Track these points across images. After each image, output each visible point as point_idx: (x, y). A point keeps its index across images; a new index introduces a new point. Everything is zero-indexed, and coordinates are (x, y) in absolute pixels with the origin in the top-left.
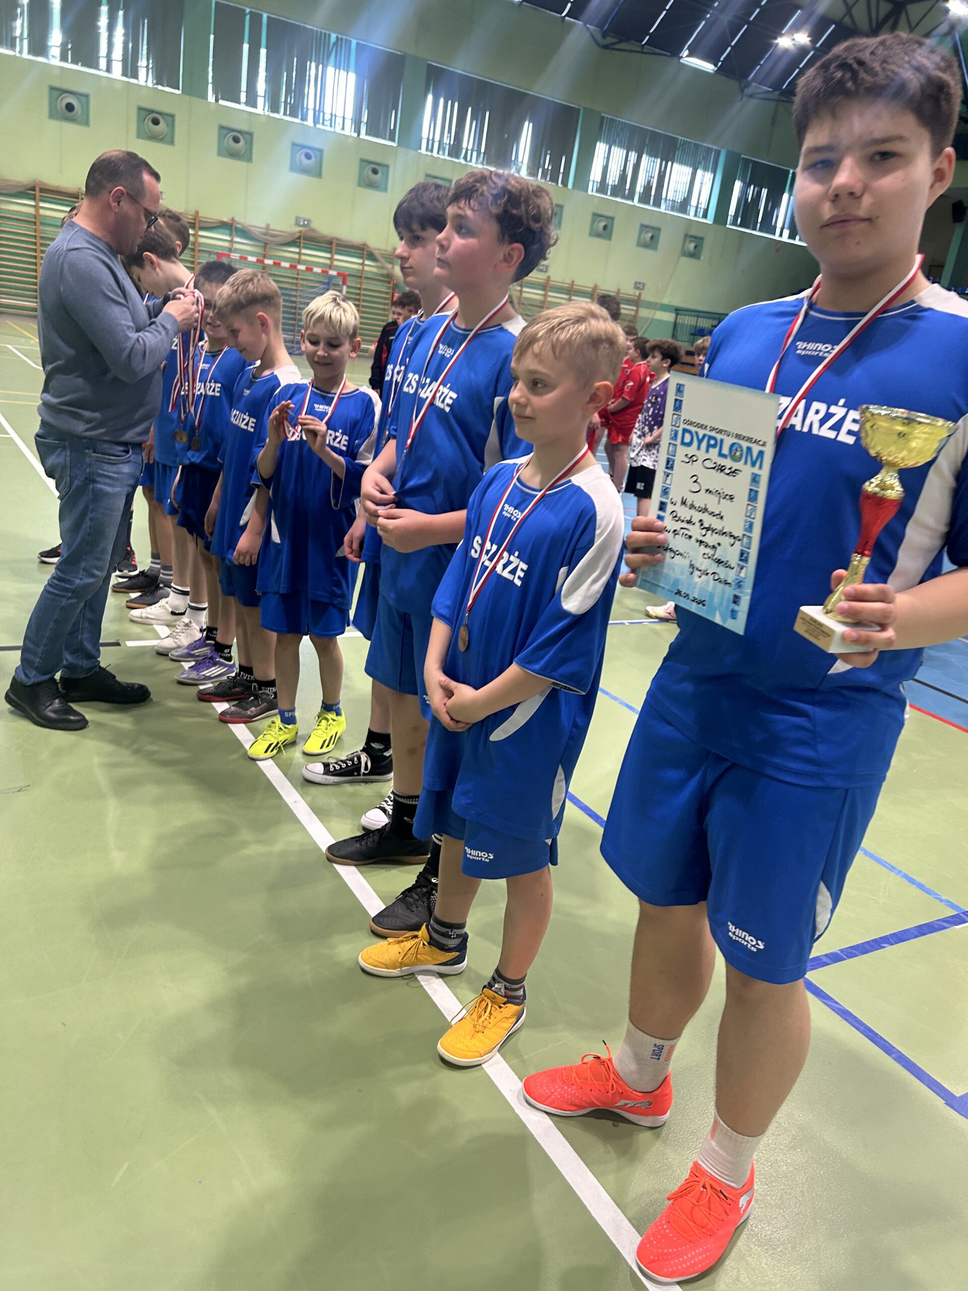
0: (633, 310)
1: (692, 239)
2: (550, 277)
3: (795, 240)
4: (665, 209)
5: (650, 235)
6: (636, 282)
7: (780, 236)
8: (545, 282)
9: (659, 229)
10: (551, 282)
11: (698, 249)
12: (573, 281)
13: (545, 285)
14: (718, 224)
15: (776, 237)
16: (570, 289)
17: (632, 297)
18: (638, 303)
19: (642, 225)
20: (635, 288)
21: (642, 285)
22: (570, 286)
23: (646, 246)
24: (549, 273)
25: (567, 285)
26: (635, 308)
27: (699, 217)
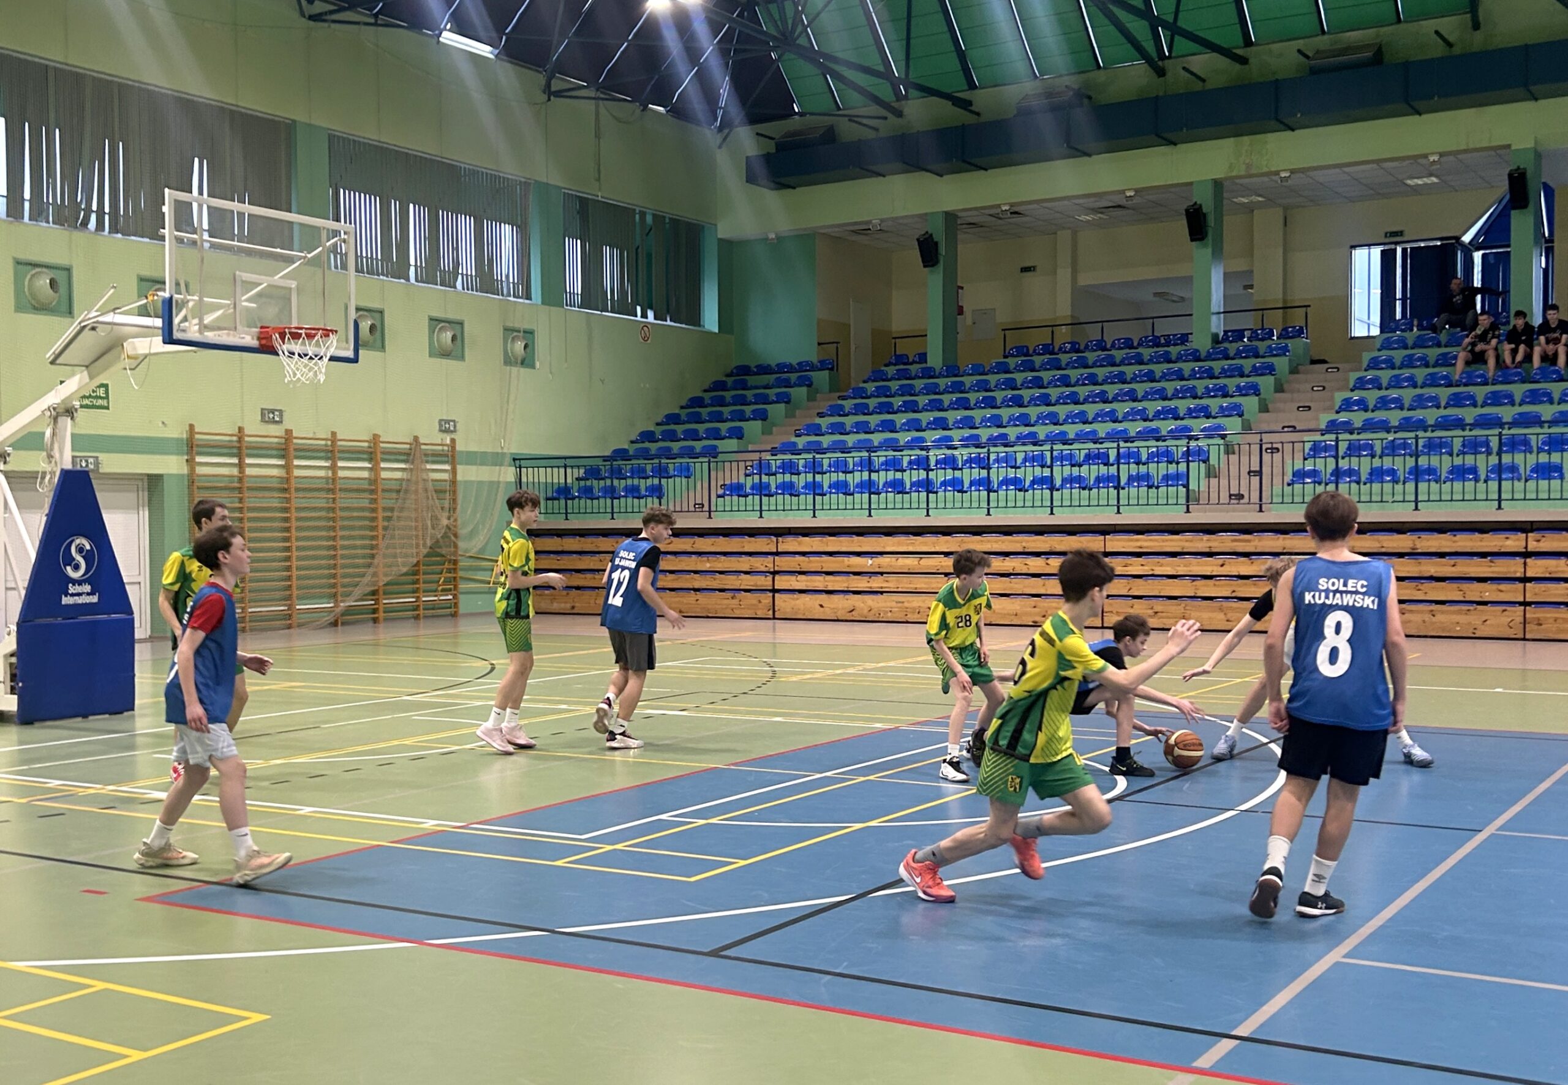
0: (445, 471)
1: (515, 334)
2: (291, 431)
3: (666, 321)
4: (463, 289)
5: (449, 335)
6: (441, 421)
7: (644, 316)
8: (283, 441)
9: (461, 324)
10: (295, 441)
11: (528, 350)
12: (334, 434)
13: (284, 447)
14: (549, 305)
15: (639, 318)
16: (331, 449)
17: (440, 448)
18: (453, 456)
19: (431, 319)
20: (441, 431)
21: (452, 423)
22: (329, 443)
23: (445, 354)
24: (288, 424)
25: (323, 442)
26: (447, 467)
27: (518, 297)
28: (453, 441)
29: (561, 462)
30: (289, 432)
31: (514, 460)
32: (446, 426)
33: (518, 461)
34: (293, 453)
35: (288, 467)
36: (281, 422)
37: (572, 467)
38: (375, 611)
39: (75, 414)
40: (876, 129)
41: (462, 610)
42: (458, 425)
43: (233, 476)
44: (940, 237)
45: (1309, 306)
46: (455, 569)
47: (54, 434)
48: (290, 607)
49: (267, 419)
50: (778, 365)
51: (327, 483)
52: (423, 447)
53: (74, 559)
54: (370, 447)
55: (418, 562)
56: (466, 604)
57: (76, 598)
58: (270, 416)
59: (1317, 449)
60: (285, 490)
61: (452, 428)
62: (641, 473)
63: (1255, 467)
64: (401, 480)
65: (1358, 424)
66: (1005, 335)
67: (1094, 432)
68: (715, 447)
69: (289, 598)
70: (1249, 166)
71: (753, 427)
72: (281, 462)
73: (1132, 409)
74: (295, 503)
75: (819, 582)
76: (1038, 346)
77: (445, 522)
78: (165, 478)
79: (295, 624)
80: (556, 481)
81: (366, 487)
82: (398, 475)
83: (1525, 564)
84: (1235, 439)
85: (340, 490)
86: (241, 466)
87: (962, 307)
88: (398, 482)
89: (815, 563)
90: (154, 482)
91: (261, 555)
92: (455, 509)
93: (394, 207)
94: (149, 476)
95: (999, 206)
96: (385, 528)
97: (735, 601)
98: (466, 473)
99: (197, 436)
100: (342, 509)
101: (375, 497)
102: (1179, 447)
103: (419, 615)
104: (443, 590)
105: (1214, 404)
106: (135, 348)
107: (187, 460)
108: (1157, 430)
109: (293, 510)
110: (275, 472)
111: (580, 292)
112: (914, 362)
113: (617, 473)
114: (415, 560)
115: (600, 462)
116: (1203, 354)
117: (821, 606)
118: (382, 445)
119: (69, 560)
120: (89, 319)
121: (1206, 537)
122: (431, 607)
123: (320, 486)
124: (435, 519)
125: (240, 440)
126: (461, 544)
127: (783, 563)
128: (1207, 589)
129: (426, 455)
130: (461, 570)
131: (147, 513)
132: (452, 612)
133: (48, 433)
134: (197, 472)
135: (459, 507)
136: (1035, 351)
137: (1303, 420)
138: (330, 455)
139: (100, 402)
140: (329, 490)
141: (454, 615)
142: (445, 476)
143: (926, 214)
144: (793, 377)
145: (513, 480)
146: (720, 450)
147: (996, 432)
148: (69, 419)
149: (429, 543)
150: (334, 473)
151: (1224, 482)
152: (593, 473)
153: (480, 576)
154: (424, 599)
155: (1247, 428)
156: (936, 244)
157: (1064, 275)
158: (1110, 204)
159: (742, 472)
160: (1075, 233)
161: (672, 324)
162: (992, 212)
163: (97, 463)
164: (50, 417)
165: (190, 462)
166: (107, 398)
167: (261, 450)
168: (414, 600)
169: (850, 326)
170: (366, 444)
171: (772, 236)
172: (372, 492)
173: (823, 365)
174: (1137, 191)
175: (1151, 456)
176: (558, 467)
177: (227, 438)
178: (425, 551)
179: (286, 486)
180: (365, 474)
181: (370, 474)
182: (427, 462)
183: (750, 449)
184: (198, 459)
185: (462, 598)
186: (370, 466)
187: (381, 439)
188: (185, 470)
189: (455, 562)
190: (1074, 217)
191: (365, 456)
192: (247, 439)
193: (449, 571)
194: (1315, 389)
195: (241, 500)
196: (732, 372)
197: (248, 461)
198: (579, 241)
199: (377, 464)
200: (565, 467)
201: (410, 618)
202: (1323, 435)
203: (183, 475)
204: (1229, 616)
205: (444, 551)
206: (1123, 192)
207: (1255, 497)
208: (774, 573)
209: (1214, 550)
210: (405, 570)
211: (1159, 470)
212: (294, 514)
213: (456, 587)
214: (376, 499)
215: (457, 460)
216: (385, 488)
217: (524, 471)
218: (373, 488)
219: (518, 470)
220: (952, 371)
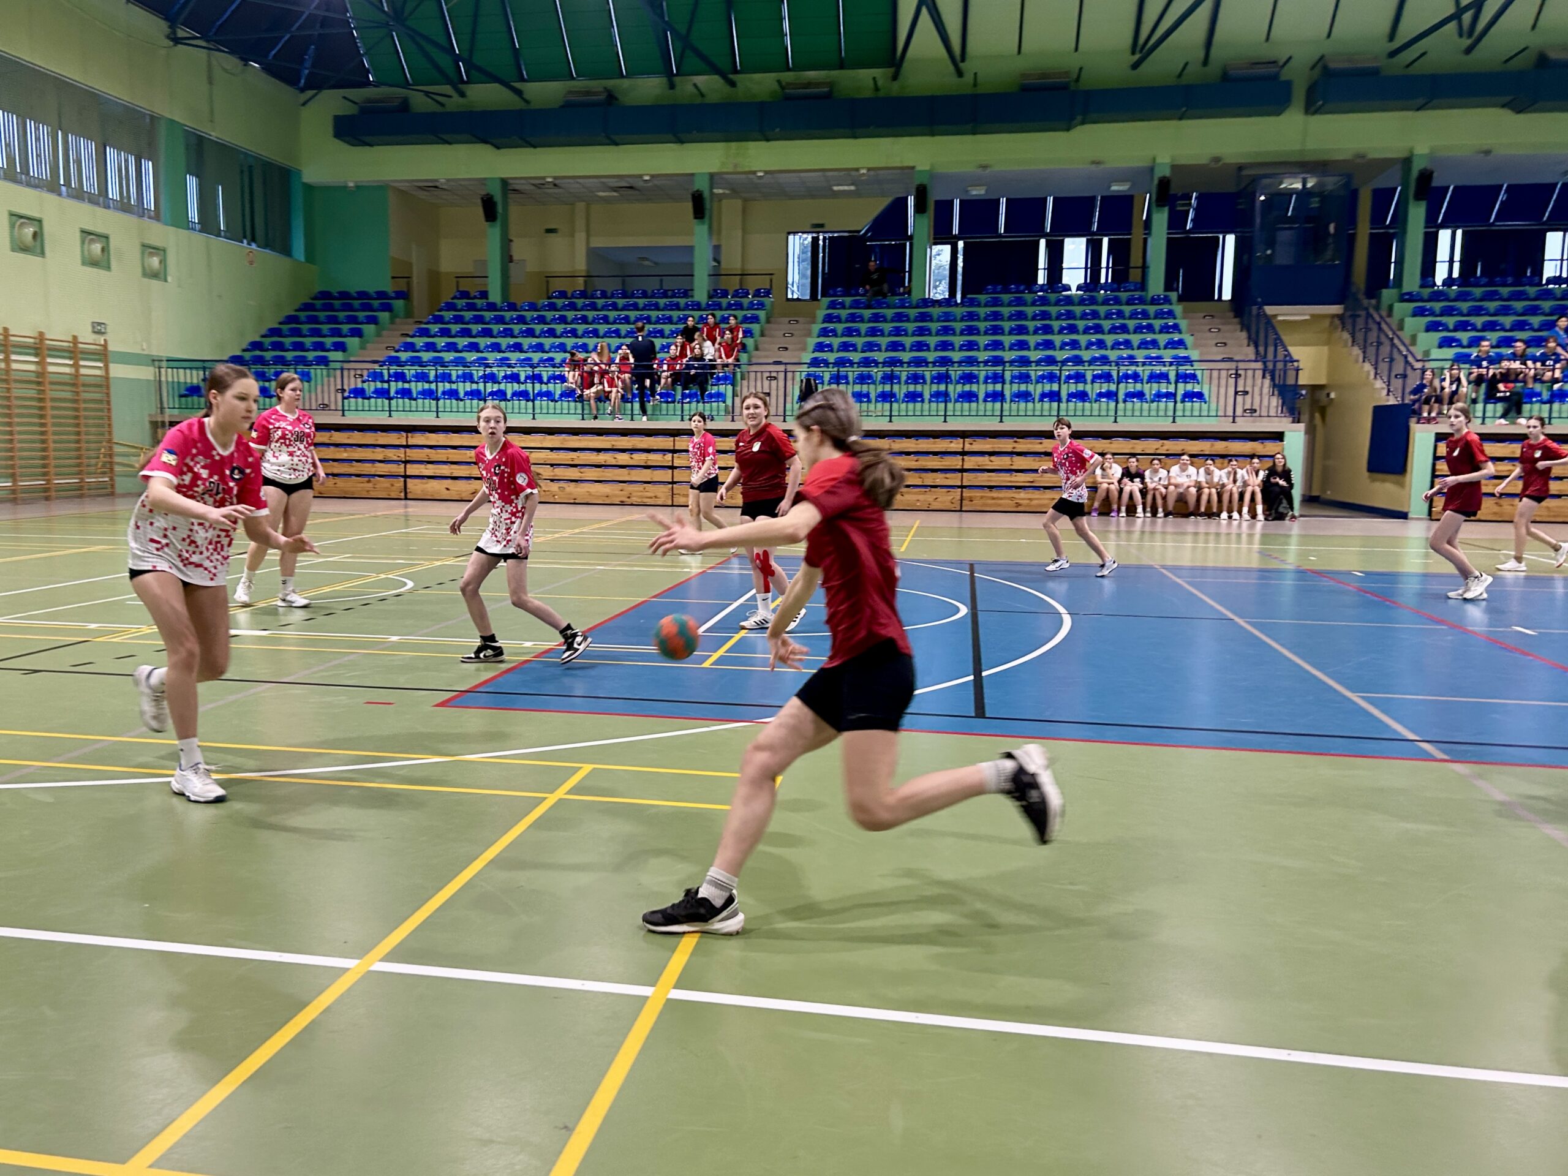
0: (99, 368)
1: (150, 250)
3: (266, 249)
4: (107, 207)
5: (98, 246)
6: (93, 323)
7: (250, 245)
11: (162, 265)
12: (6, 330)
14: (177, 228)
15: (245, 245)
17: (95, 347)
18: (106, 355)
19: (82, 231)
20: (95, 332)
21: (102, 326)
23: (94, 263)
26: (101, 365)
27: (151, 218)
28: (105, 340)
31: (154, 360)
32: (98, 328)
33: (155, 361)
38: (46, 490)
40: (443, 105)
41: (117, 490)
42: (108, 327)
44: (497, 198)
45: (773, 274)
46: (111, 456)
50: (357, 292)
52: (81, 345)
54: (35, 343)
56: (120, 485)
61: (103, 330)
64: (67, 375)
66: (547, 281)
68: (326, 357)
70: (735, 166)
71: (352, 342)
75: (445, 470)
80: (186, 380)
81: (35, 379)
82: (64, 370)
83: (963, 459)
85: (16, 381)
87: (513, 257)
88: (65, 376)
89: (441, 455)
92: (110, 402)
95: (544, 178)
97: (370, 485)
98: (117, 371)
100: (17, 398)
101: (42, 388)
103: (82, 495)
104: (101, 473)
111: (196, 218)
112: (475, 297)
117: (448, 489)
118: (48, 342)
122: (93, 488)
126: (115, 434)
127: (414, 454)
129: (83, 353)
130: (115, 455)
132: (109, 493)
135: (112, 400)
136: (572, 295)
140: (3, 381)
141: (113, 494)
142: (101, 372)
143: (488, 179)
144: (376, 303)
145: (154, 379)
146: (331, 359)
147: (543, 356)
150: (8, 365)
154: (86, 480)
156: (495, 202)
157: (580, 237)
158: (628, 185)
159: (353, 379)
160: (589, 205)
161: (271, 252)
162: (536, 182)
168: (78, 481)
169: (411, 264)
170: (32, 340)
171: (351, 184)
172: (39, 383)
173: (401, 295)
174: (651, 177)
176: (197, 368)
180: (32, 367)
181: (37, 368)
182: (85, 359)
183: (357, 360)
185: (118, 481)
186: (36, 360)
187: (47, 337)
189: (111, 449)
190: (593, 192)
191: (32, 351)
193: (105, 456)
194: (786, 335)
196: (316, 295)
199: (44, 359)
201: (76, 497)
206: (641, 176)
208: (406, 462)
213: (112, 470)
214: (43, 390)
215: (110, 358)
216: (52, 380)
217: (163, 370)
218: (40, 380)
219: (157, 370)
220: (512, 307)
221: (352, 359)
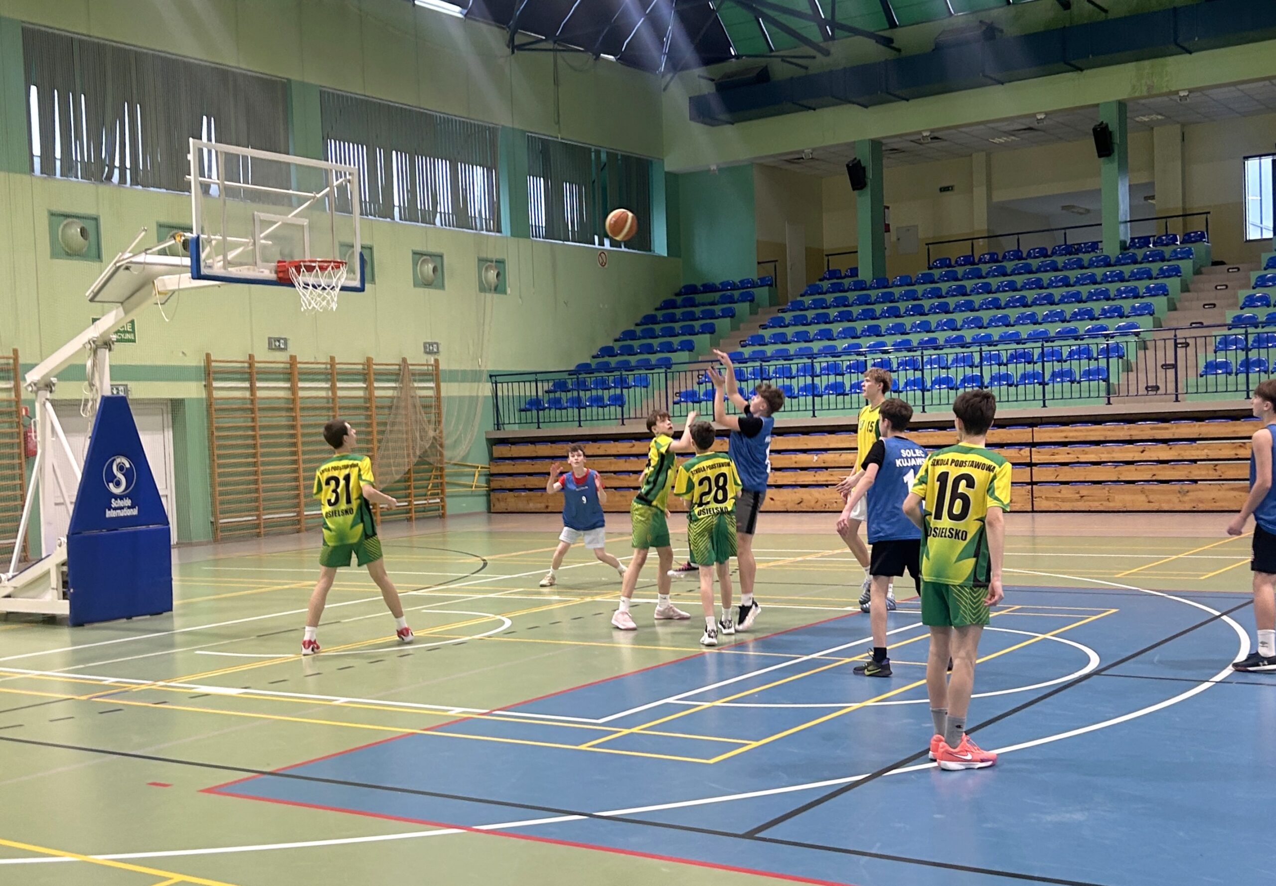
0: (430, 388)
1: (489, 263)
2: (295, 357)
3: (621, 247)
4: (442, 225)
5: (431, 266)
6: (425, 344)
7: (601, 243)
8: (288, 366)
9: (441, 256)
10: (299, 366)
11: (501, 277)
12: (332, 358)
13: (289, 371)
14: (518, 236)
15: (597, 246)
16: (330, 371)
17: (426, 368)
18: (437, 375)
19: (415, 253)
20: (426, 352)
21: (435, 346)
22: (329, 366)
23: (428, 284)
24: (292, 350)
25: (323, 366)
26: (432, 385)
27: (490, 231)
28: (436, 361)
29: (533, 377)
30: (293, 358)
31: (491, 376)
32: (430, 348)
33: (493, 377)
34: (297, 376)
35: (293, 389)
36: (285, 349)
37: (542, 381)
39: (112, 346)
40: (806, 68)
41: (449, 511)
42: (440, 347)
43: (245, 399)
44: (867, 161)
45: (1209, 213)
46: (441, 476)
47: (94, 365)
48: (299, 513)
49: (273, 347)
50: (722, 284)
51: (328, 403)
52: (411, 367)
53: (115, 477)
54: (364, 369)
55: (409, 470)
56: (452, 505)
57: (119, 511)
58: (276, 344)
59: (1225, 344)
60: (292, 409)
61: (435, 350)
62: (603, 385)
63: (1171, 361)
64: (392, 398)
65: (1262, 318)
66: (928, 250)
67: (1017, 334)
68: (669, 359)
69: (298, 505)
70: (1150, 88)
71: (702, 340)
72: (288, 385)
73: (1050, 311)
74: (300, 422)
76: (960, 258)
77: (431, 434)
78: (186, 402)
79: (303, 529)
80: (528, 394)
81: (363, 405)
82: (390, 393)
84: (1148, 336)
85: (340, 408)
86: (252, 389)
87: (888, 225)
88: (390, 400)
90: (176, 406)
91: (271, 467)
92: (440, 422)
93: (380, 154)
94: (172, 400)
95: (920, 133)
96: (380, 441)
98: (449, 390)
99: (213, 364)
101: (369, 413)
102: (1097, 344)
103: (411, 517)
104: (432, 495)
105: (1127, 305)
106: (164, 285)
107: (205, 386)
108: (1075, 330)
109: (299, 427)
110: (281, 394)
111: (544, 225)
112: (846, 276)
113: (581, 386)
114: (407, 469)
115: (565, 376)
116: (1113, 261)
118: (374, 367)
119: (112, 478)
120: (123, 260)
121: (1127, 426)
122: (423, 509)
123: (322, 405)
124: (423, 431)
125: (251, 366)
126: (447, 454)
128: (1129, 473)
129: (413, 374)
130: (447, 476)
131: (171, 433)
132: (440, 514)
133: (89, 364)
134: (215, 396)
135: (443, 420)
136: (956, 262)
137: (1209, 317)
138: (329, 377)
139: (128, 336)
140: (329, 409)
141: (442, 516)
142: (431, 393)
143: (854, 142)
144: (737, 294)
145: (490, 394)
146: (674, 361)
147: (926, 337)
148: (107, 350)
149: (418, 453)
150: (334, 393)
151: (1142, 376)
152: (561, 386)
153: (464, 480)
154: (416, 503)
155: (1158, 325)
156: (864, 169)
157: (980, 192)
158: (1024, 127)
159: (696, 380)
160: (988, 155)
161: (626, 250)
162: (913, 138)
163: (126, 390)
164: (90, 349)
165: (208, 387)
166: (133, 332)
167: (269, 375)
168: (406, 504)
169: (785, 245)
170: (360, 366)
171: (713, 167)
172: (367, 409)
173: (763, 282)
174: (1046, 114)
175: (1071, 354)
176: (530, 382)
177: (239, 365)
178: (415, 460)
179: (291, 406)
180: (361, 393)
181: (365, 394)
182: (415, 381)
183: (700, 360)
184: (216, 384)
185: (448, 501)
186: (365, 386)
187: (374, 362)
188: (204, 395)
189: (442, 469)
190: (988, 140)
191: (361, 377)
192: (257, 365)
193: (436, 477)
194: (1218, 288)
195: (253, 420)
196: (681, 291)
197: (258, 384)
198: (542, 179)
199: (371, 383)
200: (536, 381)
201: (404, 520)
202: (1229, 329)
203: (202, 399)
204: (1151, 497)
205: (431, 460)
206: (1034, 115)
207: (1171, 388)
209: (1134, 438)
210: (398, 477)
211: (1078, 366)
212: (300, 431)
213: (443, 491)
214: (371, 416)
215: (441, 378)
216: (379, 404)
217: (499, 385)
218: (368, 405)
219: (494, 385)
220: (882, 283)
221: (700, 359)
